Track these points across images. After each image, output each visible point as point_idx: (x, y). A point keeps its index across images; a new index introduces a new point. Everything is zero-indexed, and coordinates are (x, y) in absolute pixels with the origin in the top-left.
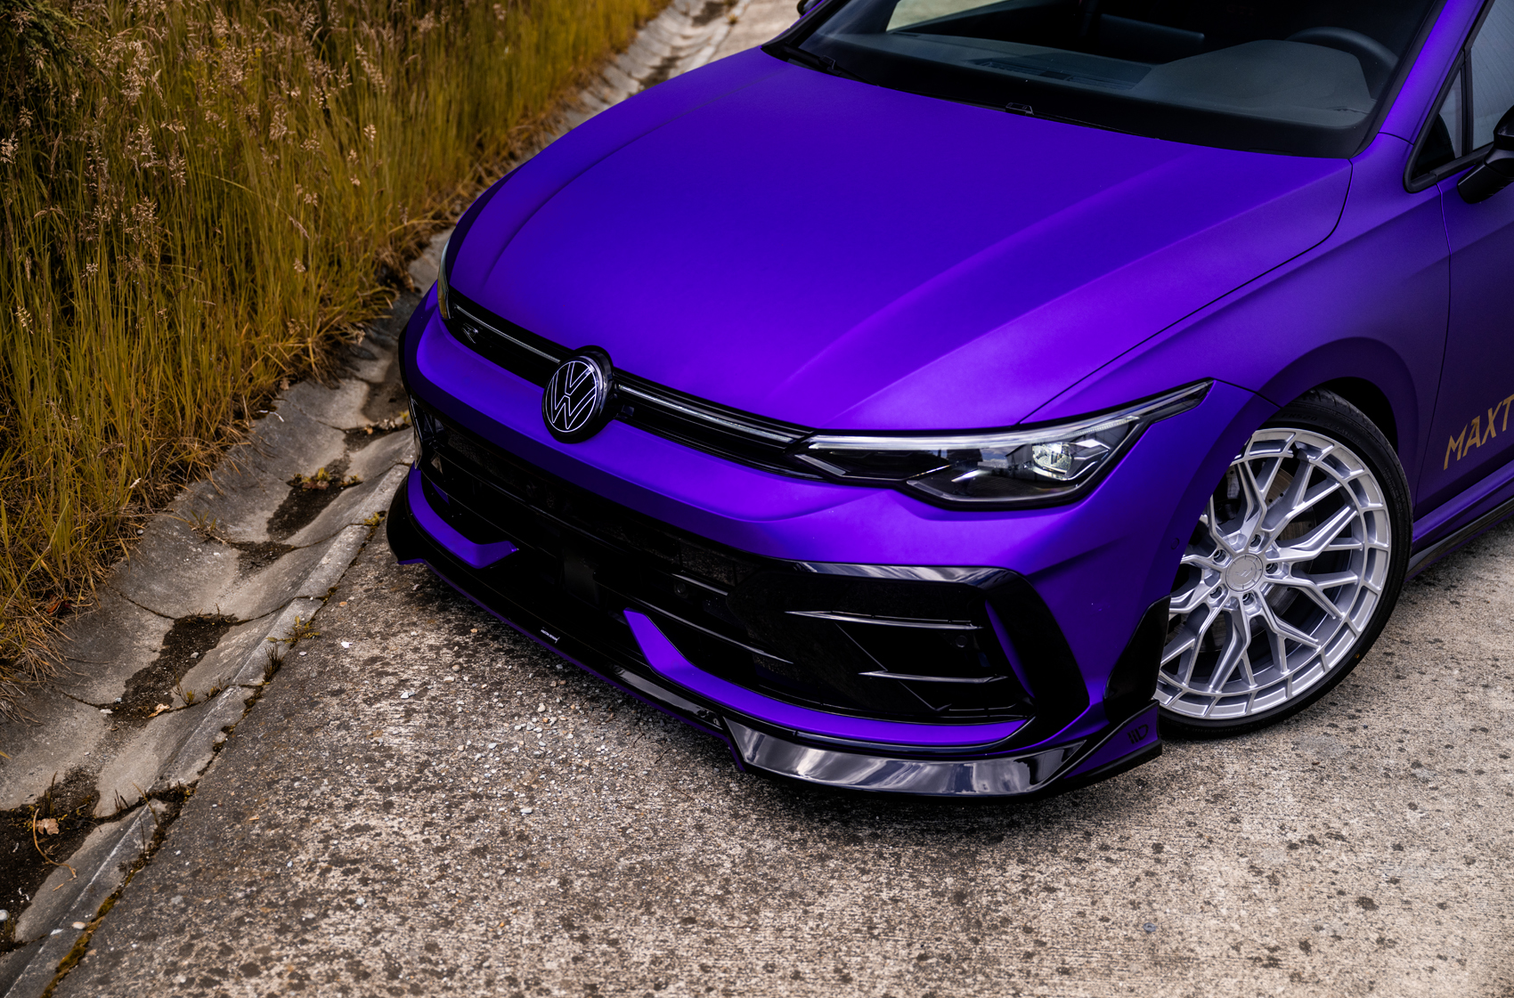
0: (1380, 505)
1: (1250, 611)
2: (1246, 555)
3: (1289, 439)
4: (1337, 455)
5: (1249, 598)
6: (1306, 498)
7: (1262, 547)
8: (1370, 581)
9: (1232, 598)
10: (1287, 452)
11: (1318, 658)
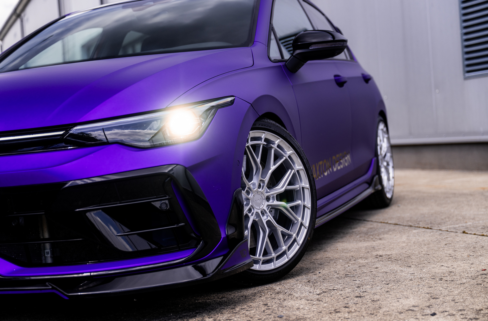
0: (301, 167)
1: (264, 219)
2: (258, 192)
3: (263, 136)
4: (281, 144)
5: (263, 213)
6: (274, 164)
7: (262, 188)
8: (305, 203)
9: (257, 212)
10: (263, 142)
11: (295, 240)
